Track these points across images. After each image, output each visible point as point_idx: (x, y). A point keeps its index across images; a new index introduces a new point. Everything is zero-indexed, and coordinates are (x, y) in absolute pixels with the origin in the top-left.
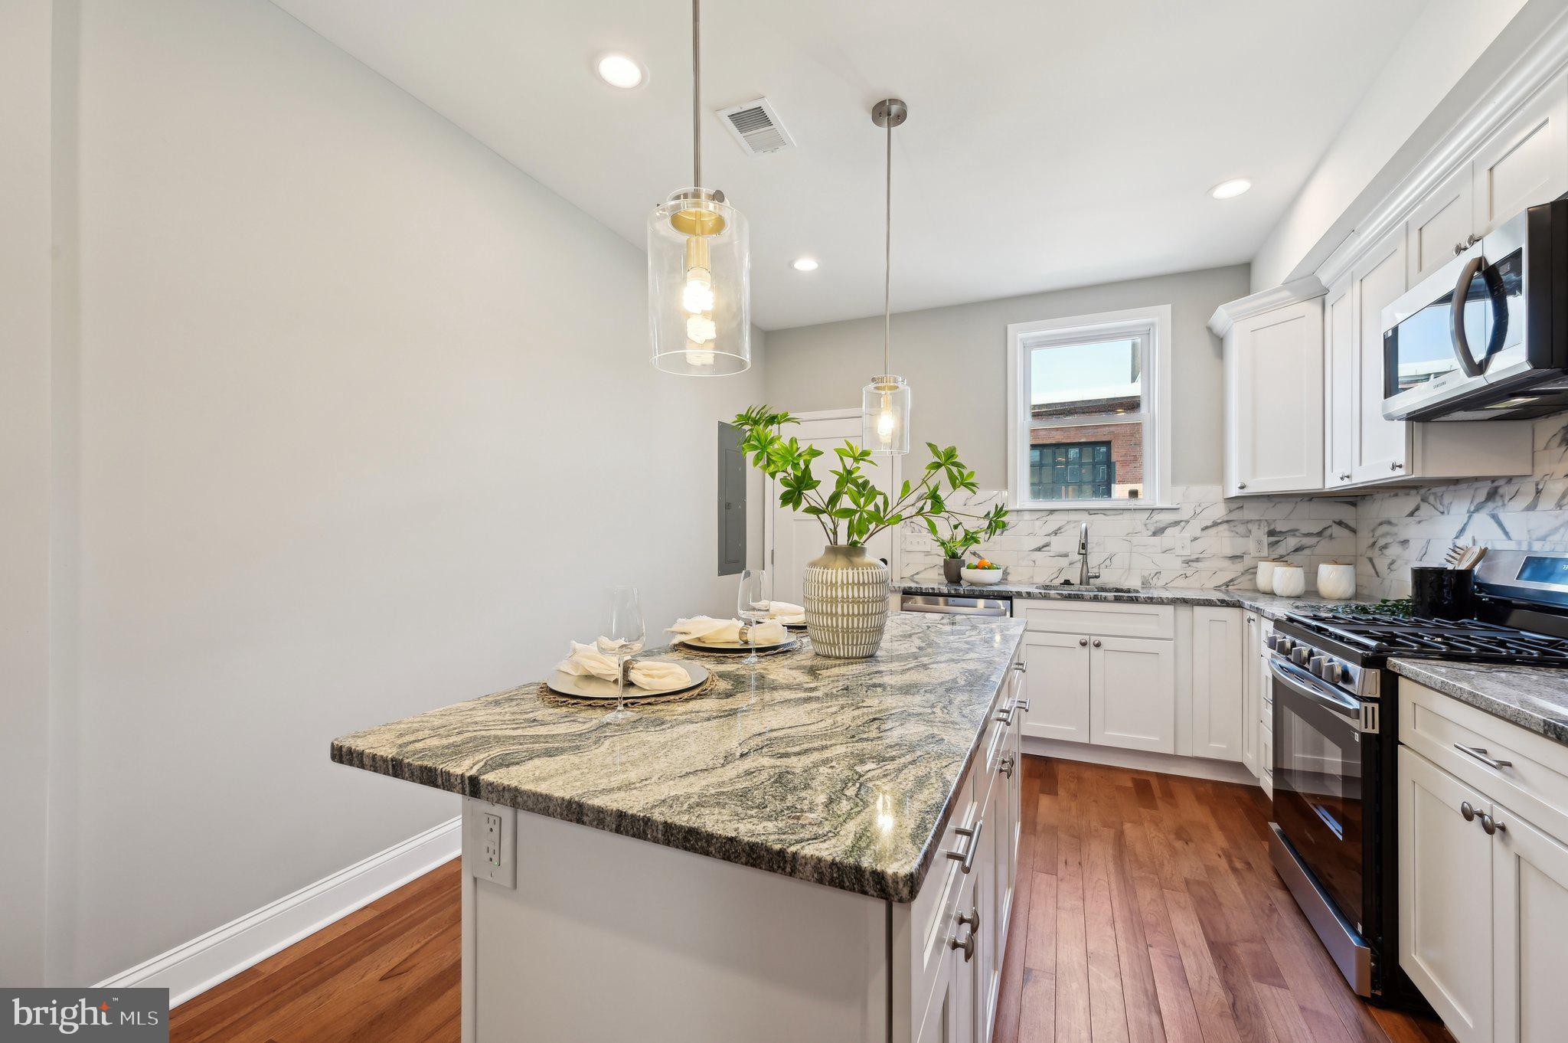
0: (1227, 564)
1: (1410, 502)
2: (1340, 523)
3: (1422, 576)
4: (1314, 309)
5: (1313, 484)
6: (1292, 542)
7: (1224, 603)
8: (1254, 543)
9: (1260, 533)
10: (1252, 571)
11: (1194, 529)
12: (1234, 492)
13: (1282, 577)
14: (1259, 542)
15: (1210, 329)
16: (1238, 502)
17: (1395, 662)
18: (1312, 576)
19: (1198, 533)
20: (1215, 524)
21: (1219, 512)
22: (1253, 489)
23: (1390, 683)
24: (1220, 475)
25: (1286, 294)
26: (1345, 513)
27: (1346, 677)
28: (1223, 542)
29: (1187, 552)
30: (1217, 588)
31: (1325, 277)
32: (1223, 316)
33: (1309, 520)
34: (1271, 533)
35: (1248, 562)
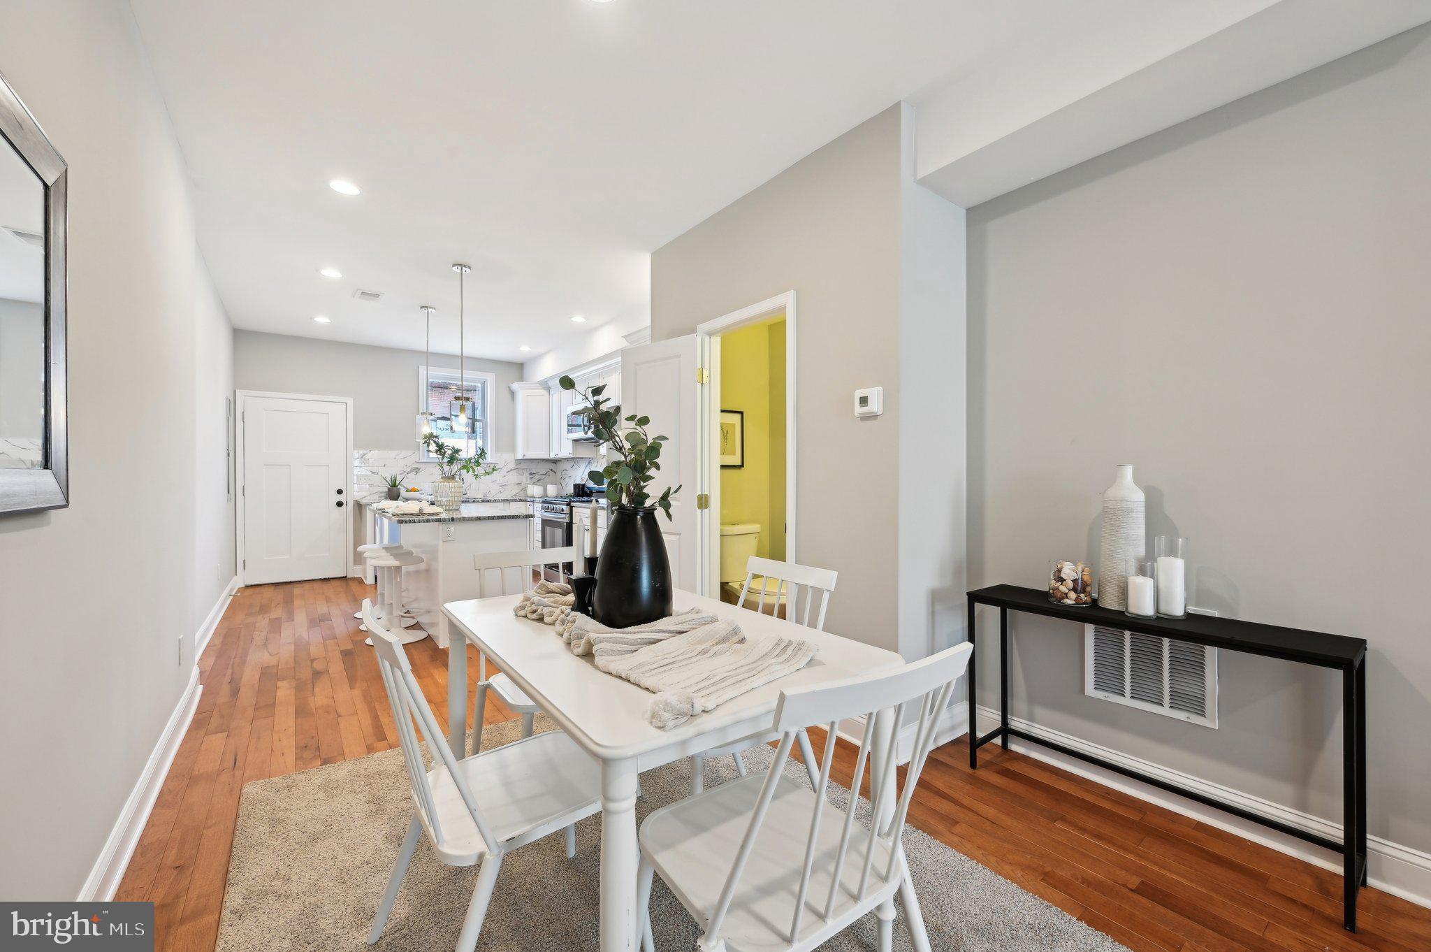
0: (516, 486)
1: (571, 463)
2: (551, 470)
3: (576, 486)
4: (545, 392)
5: (546, 457)
6: (537, 477)
7: (521, 500)
8: (525, 478)
9: (527, 474)
10: (525, 489)
11: (503, 472)
12: (520, 457)
13: (535, 490)
14: (527, 478)
15: (509, 388)
16: (519, 462)
17: (572, 504)
18: (545, 490)
19: (505, 473)
20: (512, 470)
21: (512, 465)
22: (527, 457)
23: (571, 508)
24: (513, 449)
25: (538, 385)
26: (553, 466)
27: (563, 510)
28: (514, 478)
29: (501, 481)
30: (512, 497)
31: (550, 384)
32: (515, 386)
33: (543, 469)
34: (531, 474)
35: (523, 485)
